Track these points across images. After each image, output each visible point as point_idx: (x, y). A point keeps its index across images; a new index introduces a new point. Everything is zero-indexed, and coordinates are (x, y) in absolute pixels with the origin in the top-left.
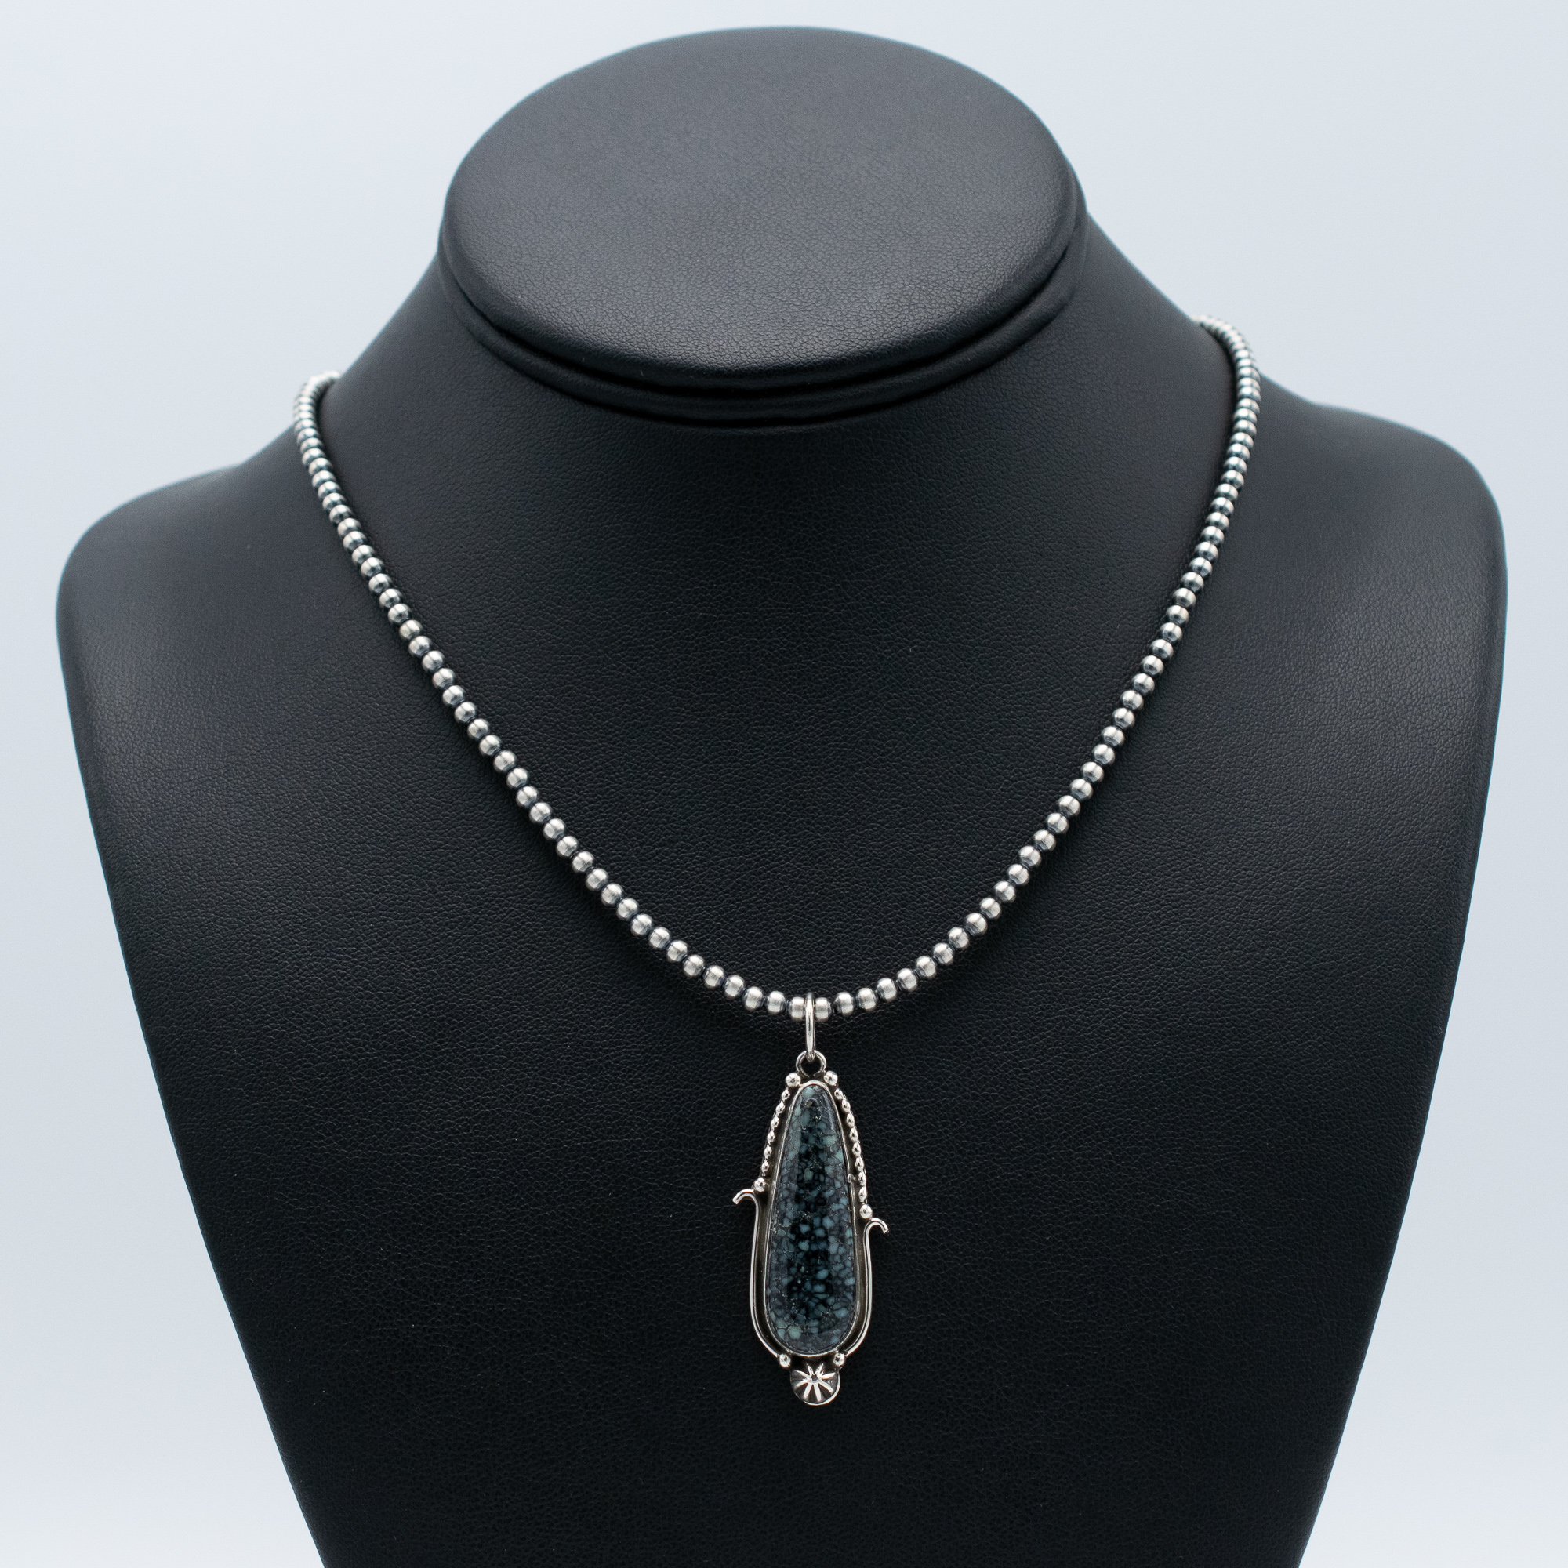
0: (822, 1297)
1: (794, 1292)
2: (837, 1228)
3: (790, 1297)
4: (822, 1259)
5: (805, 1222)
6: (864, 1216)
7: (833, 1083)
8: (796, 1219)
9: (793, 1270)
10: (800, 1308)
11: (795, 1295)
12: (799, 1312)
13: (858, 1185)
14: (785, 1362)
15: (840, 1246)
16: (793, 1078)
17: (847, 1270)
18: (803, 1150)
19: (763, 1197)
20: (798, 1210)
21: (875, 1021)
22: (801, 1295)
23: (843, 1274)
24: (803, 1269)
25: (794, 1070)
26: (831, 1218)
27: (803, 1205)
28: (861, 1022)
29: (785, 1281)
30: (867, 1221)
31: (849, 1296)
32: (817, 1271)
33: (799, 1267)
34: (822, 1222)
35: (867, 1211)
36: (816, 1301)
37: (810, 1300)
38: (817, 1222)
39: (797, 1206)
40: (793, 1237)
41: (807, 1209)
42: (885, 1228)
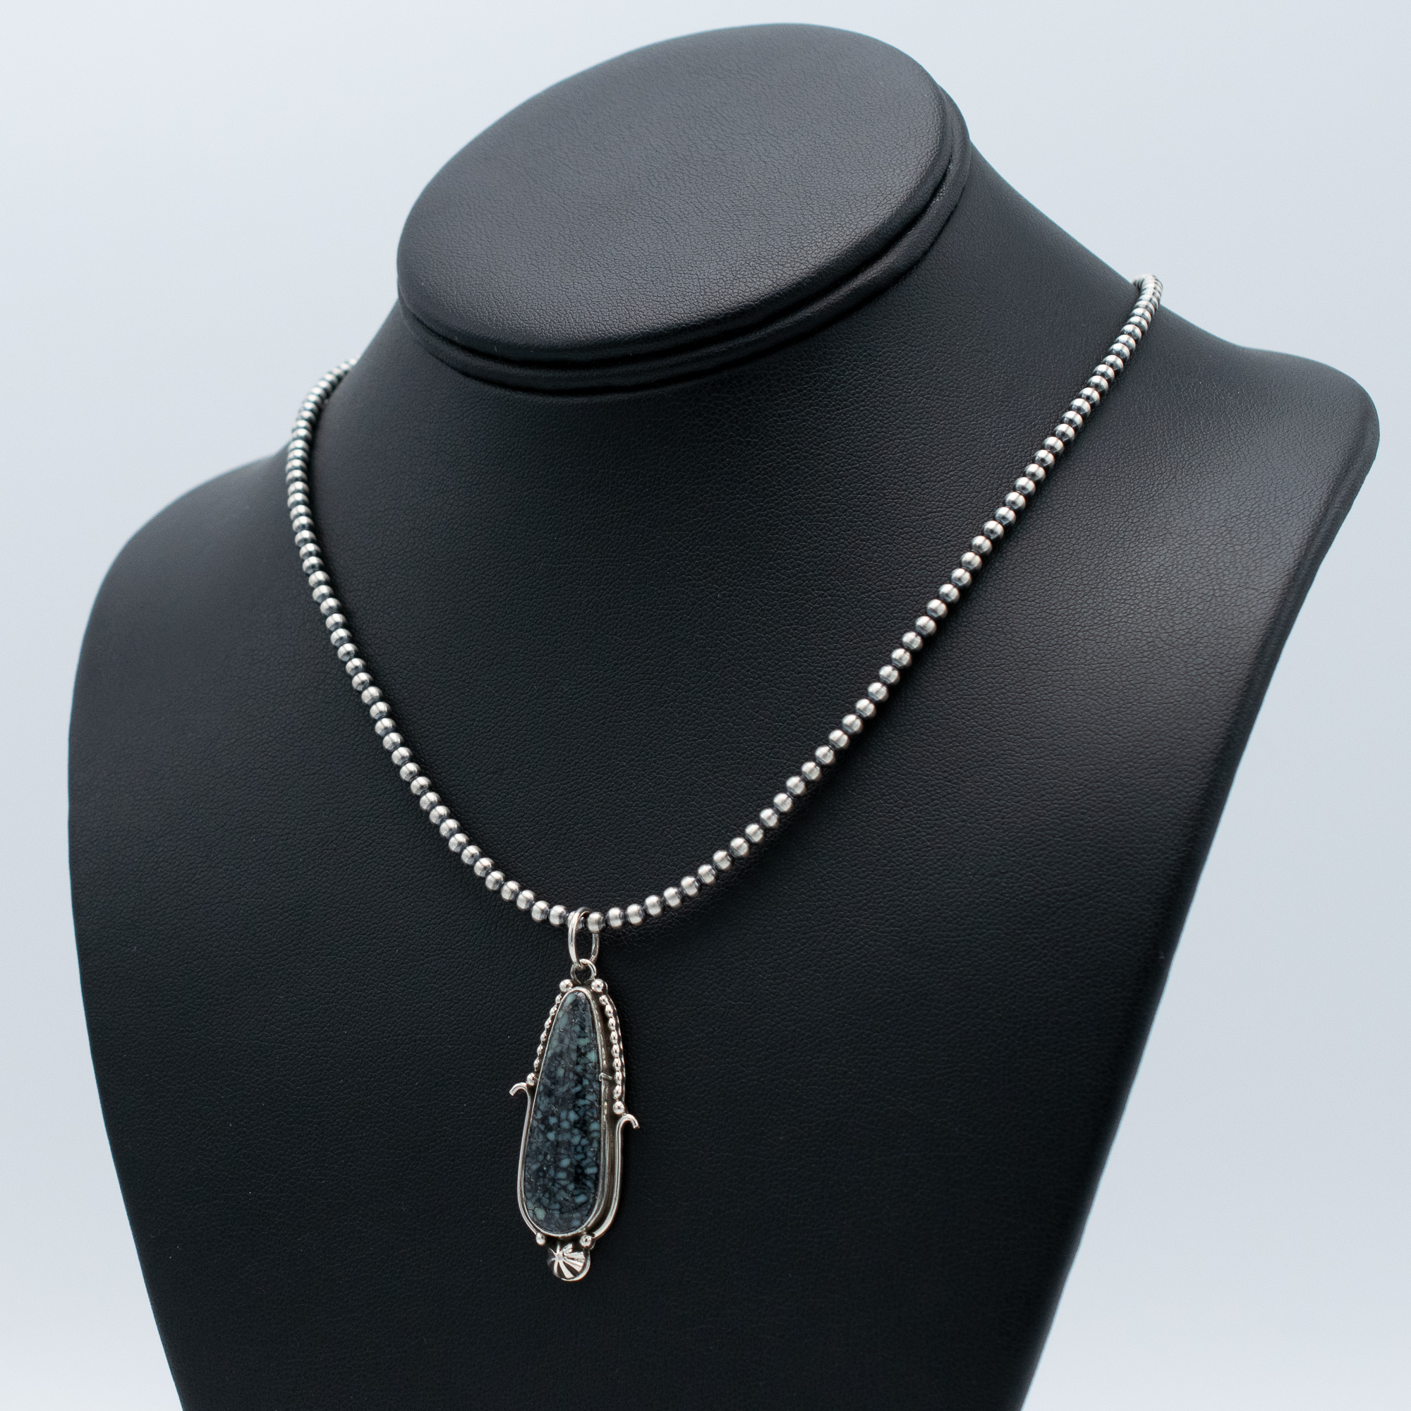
0: (563, 1183)
1: (540, 1177)
2: (581, 1122)
3: (536, 1182)
4: (566, 1149)
5: (553, 1115)
6: (618, 1112)
7: (599, 990)
8: (546, 1112)
9: (541, 1157)
10: (544, 1193)
11: (541, 1179)
12: (543, 1196)
13: (612, 1084)
14: (540, 1241)
15: (583, 1137)
16: (565, 984)
17: (588, 1160)
18: (558, 1050)
19: (532, 1089)
20: (549, 1104)
21: (653, 934)
22: (546, 1181)
23: (584, 1163)
24: (549, 1157)
25: (569, 977)
26: (577, 1112)
27: (553, 1099)
28: (641, 935)
29: (535, 1167)
30: (617, 1117)
31: (589, 1184)
32: (560, 1160)
33: (546, 1155)
34: (568, 1115)
35: (619, 1107)
36: (558, 1186)
37: (553, 1185)
38: (563, 1115)
39: (547, 1100)
40: (542, 1127)
41: (556, 1104)
42: (636, 1124)
